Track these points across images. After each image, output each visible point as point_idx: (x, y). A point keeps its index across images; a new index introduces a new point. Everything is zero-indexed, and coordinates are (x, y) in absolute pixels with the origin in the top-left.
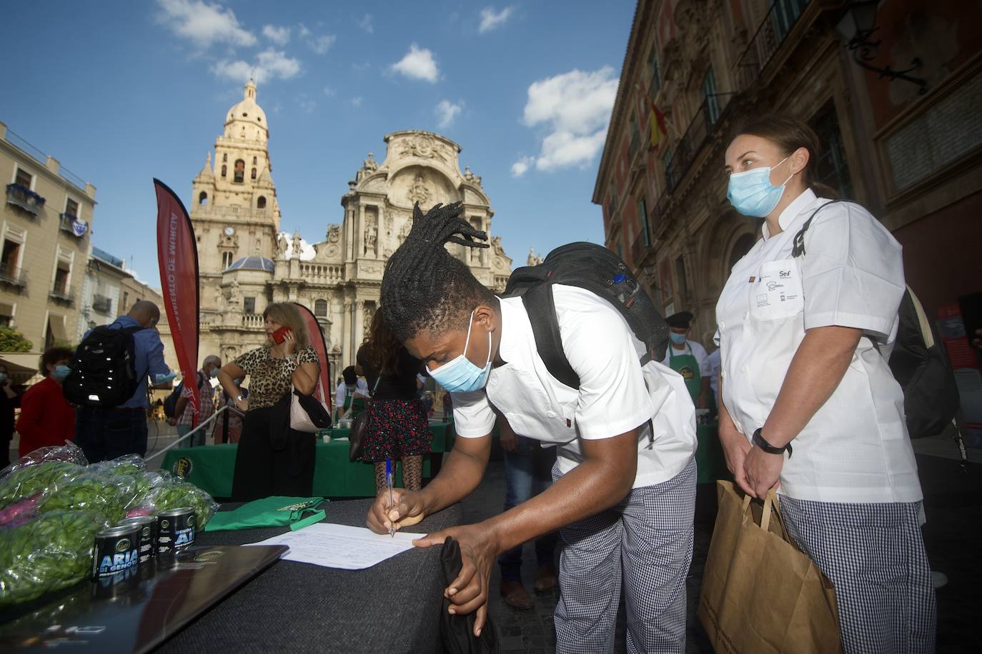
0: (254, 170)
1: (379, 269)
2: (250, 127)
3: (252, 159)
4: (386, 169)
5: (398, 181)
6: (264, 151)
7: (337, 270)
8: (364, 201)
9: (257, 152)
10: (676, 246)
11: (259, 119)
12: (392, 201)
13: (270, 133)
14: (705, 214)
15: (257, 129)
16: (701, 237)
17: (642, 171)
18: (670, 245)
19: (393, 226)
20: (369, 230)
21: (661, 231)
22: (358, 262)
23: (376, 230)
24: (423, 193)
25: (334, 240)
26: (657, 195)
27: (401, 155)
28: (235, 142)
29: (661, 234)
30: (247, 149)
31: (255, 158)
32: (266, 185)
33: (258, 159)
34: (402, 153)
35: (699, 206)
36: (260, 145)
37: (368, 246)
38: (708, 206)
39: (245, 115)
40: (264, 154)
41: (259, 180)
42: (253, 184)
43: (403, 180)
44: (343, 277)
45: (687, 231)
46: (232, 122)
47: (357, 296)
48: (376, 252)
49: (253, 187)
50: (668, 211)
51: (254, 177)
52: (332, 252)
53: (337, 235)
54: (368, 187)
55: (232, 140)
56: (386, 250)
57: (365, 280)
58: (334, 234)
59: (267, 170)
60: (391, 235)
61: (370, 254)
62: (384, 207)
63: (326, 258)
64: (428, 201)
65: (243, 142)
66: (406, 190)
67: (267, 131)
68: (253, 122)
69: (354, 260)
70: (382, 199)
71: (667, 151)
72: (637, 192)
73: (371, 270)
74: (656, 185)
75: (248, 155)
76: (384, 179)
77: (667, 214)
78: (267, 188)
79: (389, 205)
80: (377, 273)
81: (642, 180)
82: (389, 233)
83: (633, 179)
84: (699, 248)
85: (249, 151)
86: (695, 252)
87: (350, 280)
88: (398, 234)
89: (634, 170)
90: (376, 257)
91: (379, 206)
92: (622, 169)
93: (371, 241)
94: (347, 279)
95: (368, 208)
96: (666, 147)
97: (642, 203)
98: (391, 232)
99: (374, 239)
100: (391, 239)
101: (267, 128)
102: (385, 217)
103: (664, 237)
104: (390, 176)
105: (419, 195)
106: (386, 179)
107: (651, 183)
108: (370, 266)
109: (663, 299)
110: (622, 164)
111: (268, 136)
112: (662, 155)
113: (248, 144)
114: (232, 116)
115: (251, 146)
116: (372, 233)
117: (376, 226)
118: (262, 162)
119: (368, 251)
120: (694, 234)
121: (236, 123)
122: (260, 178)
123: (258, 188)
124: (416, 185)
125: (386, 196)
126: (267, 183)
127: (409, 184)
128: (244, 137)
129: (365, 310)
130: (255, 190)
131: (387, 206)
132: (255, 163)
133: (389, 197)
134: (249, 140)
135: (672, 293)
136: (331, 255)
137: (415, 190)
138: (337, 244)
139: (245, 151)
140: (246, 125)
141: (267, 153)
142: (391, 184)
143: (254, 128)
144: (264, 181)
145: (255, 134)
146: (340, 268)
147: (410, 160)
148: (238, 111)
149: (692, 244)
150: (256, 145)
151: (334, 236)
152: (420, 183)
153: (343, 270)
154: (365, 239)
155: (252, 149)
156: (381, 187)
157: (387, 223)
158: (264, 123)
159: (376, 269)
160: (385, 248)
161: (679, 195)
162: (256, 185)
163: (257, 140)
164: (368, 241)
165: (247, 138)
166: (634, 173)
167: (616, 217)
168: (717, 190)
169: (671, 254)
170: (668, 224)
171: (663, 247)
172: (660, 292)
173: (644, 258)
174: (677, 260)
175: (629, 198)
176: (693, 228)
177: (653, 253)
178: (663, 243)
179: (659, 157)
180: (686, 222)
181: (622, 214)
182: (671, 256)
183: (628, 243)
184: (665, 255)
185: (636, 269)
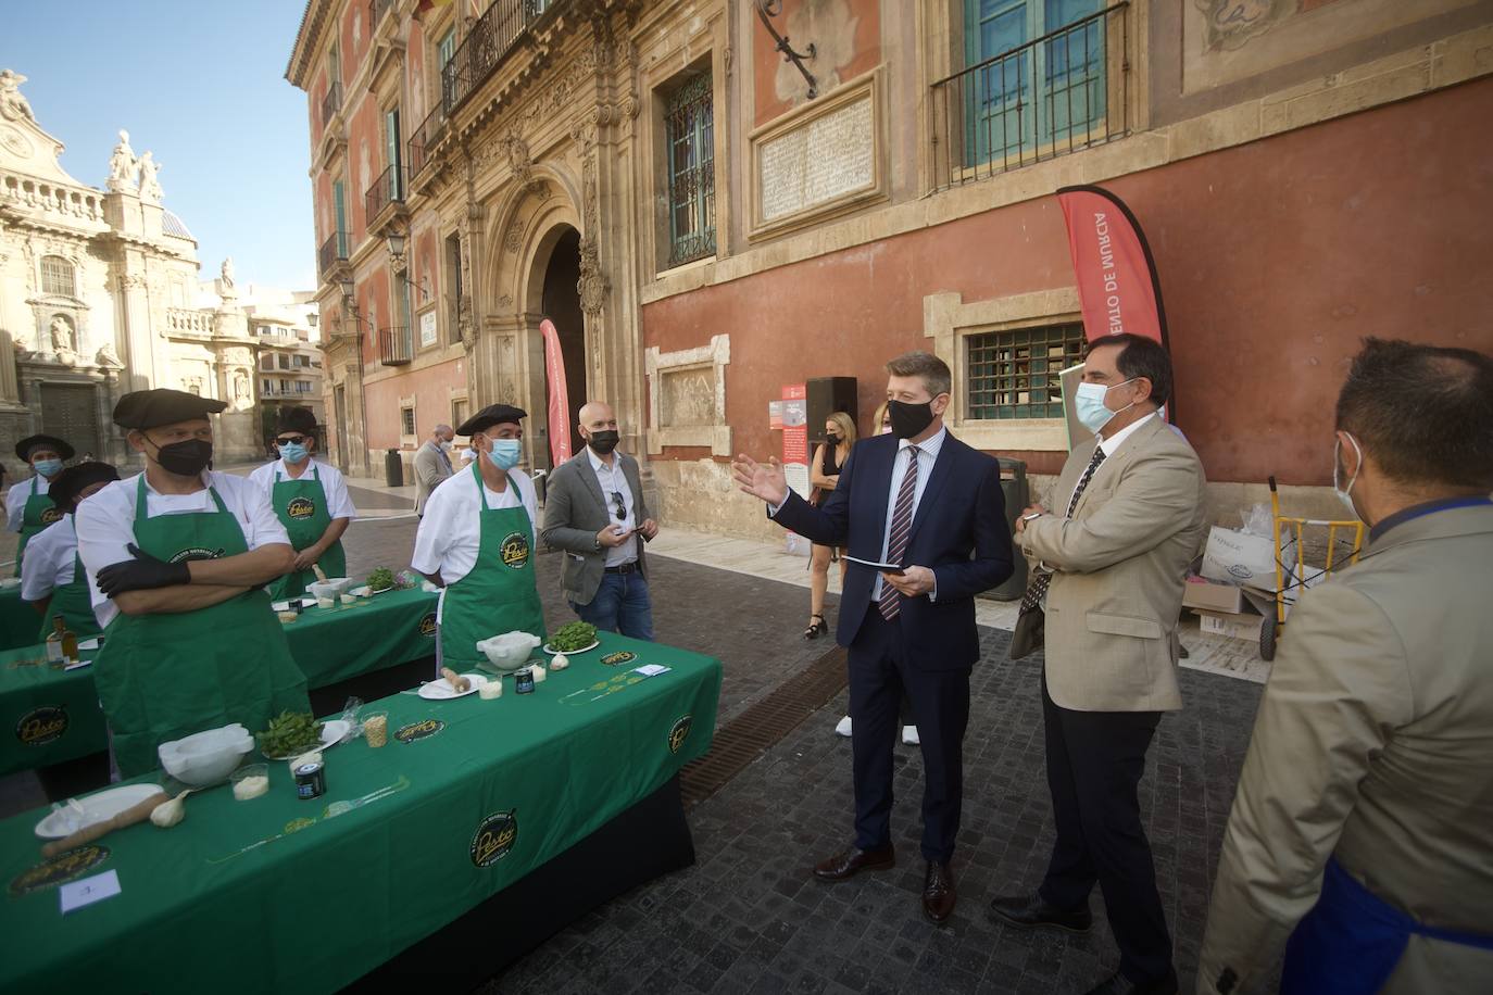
10: (449, 213)
16: (494, 210)
17: (398, 51)
18: (438, 209)
21: (426, 176)
26: (423, 111)
29: (423, 185)
35: (495, 155)
45: (471, 192)
50: (440, 146)
72: (384, 91)
74: (422, 89)
77: (438, 152)
81: (396, 70)
83: (376, 61)
84: (489, 227)
86: (482, 233)
89: (380, 43)
96: (447, 23)
97: (391, 115)
103: (428, 191)
107: (413, 83)
109: (419, 300)
110: (358, 21)
112: (436, 37)
120: (482, 202)
135: (435, 294)
149: (476, 218)
161: (464, 123)
166: (380, 50)
167: (336, 128)
168: (529, 137)
169: (438, 226)
170: (438, 170)
171: (425, 208)
172: (414, 288)
173: (387, 221)
174: (447, 239)
175: (368, 97)
176: (481, 191)
177: (405, 217)
178: (426, 201)
179: (431, 37)
180: (471, 177)
181: (349, 122)
182: (439, 229)
183: (357, 183)
184: (428, 224)
185: (371, 238)
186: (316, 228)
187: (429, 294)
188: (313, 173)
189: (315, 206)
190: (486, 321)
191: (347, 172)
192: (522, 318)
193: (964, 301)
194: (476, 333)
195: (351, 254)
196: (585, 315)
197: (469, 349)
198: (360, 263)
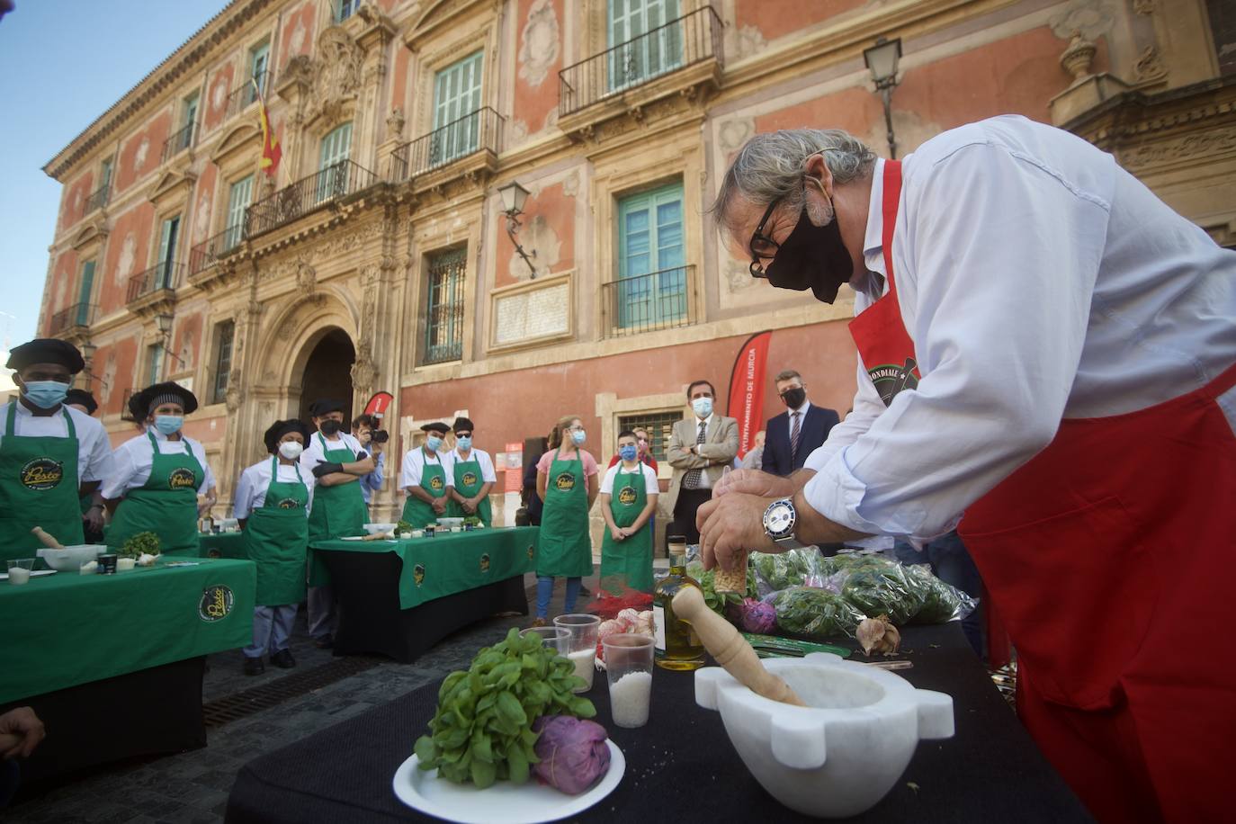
10: (225, 305)
14: (290, 283)
16: (272, 310)
17: (188, 181)
18: (211, 301)
21: (202, 278)
26: (208, 231)
29: (203, 281)
35: (283, 271)
38: (299, 277)
45: (254, 294)
50: (233, 258)
71: (245, 178)
72: (166, 204)
74: (209, 212)
77: (230, 261)
81: (182, 194)
83: (164, 183)
84: (265, 323)
86: (258, 324)
89: (172, 171)
92: (141, 155)
96: (245, 173)
97: (169, 224)
103: (206, 286)
107: (199, 205)
109: (173, 368)
110: (144, 148)
112: (233, 179)
120: (262, 303)
135: (195, 363)
149: (256, 311)
161: (259, 247)
166: (171, 175)
167: (99, 220)
168: (318, 265)
169: (208, 312)
170: (221, 273)
171: (194, 298)
172: (170, 359)
173: (152, 302)
174: (218, 325)
175: (145, 203)
176: (263, 293)
177: (172, 300)
178: (198, 293)
179: (226, 179)
180: (256, 283)
181: (114, 218)
182: (209, 316)
183: (113, 265)
184: (195, 310)
185: (125, 312)
186: (46, 295)
187: (186, 365)
188: (53, 249)
189: (49, 277)
190: (253, 390)
191: (104, 256)
192: (285, 390)
193: (618, 398)
194: (242, 399)
195: (92, 323)
196: (355, 391)
197: (232, 411)
198: (102, 332)
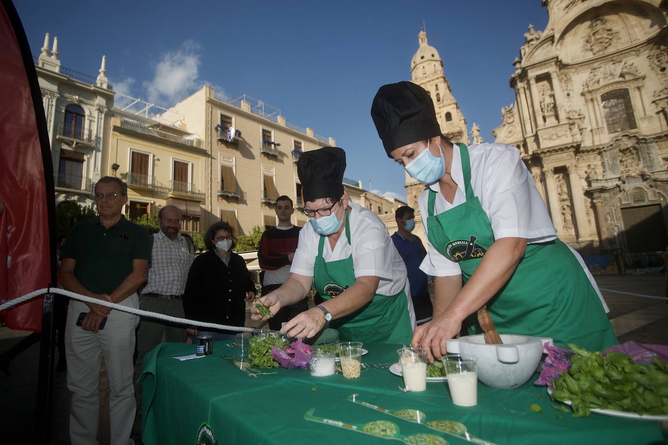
0: (438, 95)
1: (564, 133)
2: (428, 64)
3: (434, 87)
4: (551, 32)
5: (568, 38)
6: (441, 77)
7: (518, 147)
8: (532, 74)
9: (437, 81)
11: (433, 56)
12: (565, 61)
13: (443, 62)
15: (433, 63)
19: (572, 86)
20: (544, 99)
22: (539, 133)
23: (553, 96)
24: (605, 36)
25: (511, 120)
27: (567, 9)
28: (420, 80)
30: (429, 82)
31: (437, 85)
32: (449, 102)
33: (439, 85)
34: (567, 7)
36: (438, 74)
37: (546, 114)
39: (422, 58)
40: (442, 80)
41: (443, 101)
42: (439, 106)
43: (575, 35)
44: (526, 151)
46: (415, 67)
47: (545, 165)
48: (557, 117)
49: (440, 108)
51: (438, 100)
52: (510, 132)
53: (512, 115)
54: (534, 58)
55: (418, 80)
56: (569, 112)
57: (550, 148)
58: (509, 116)
59: (447, 91)
60: (571, 96)
61: (551, 121)
62: (558, 71)
63: (505, 138)
64: (615, 41)
65: (426, 77)
66: (582, 42)
67: (441, 62)
68: (429, 60)
69: (534, 132)
70: (553, 63)
73: (555, 137)
75: (432, 85)
76: (551, 42)
78: (450, 105)
79: (562, 66)
80: (562, 137)
82: (568, 95)
85: (431, 82)
87: (533, 152)
88: (581, 91)
90: (559, 122)
91: (550, 72)
93: (549, 109)
94: (530, 153)
95: (539, 79)
98: (571, 93)
99: (552, 106)
100: (572, 99)
101: (440, 59)
102: (560, 80)
104: (557, 36)
105: (601, 40)
106: (553, 42)
108: (552, 133)
111: (442, 65)
113: (429, 77)
114: (414, 62)
115: (432, 78)
116: (548, 100)
117: (552, 93)
118: (443, 87)
119: (547, 119)
121: (418, 66)
122: (443, 99)
123: (443, 107)
124: (594, 31)
125: (557, 58)
126: (449, 100)
127: (584, 35)
128: (425, 74)
129: (557, 176)
130: (442, 109)
131: (560, 69)
132: (437, 89)
133: (560, 58)
134: (429, 75)
136: (510, 135)
137: (593, 38)
138: (513, 124)
139: (428, 84)
140: (425, 64)
141: (444, 78)
142: (561, 45)
143: (430, 64)
144: (447, 100)
145: (433, 68)
146: (521, 144)
147: (580, 8)
148: (417, 58)
150: (435, 75)
151: (510, 118)
152: (599, 26)
153: (525, 145)
154: (542, 109)
155: (433, 80)
156: (548, 52)
157: (564, 85)
158: (437, 57)
159: (560, 134)
160: (568, 110)
162: (441, 105)
163: (435, 72)
164: (545, 110)
165: (428, 73)
